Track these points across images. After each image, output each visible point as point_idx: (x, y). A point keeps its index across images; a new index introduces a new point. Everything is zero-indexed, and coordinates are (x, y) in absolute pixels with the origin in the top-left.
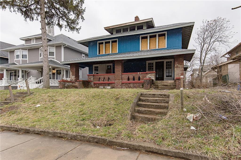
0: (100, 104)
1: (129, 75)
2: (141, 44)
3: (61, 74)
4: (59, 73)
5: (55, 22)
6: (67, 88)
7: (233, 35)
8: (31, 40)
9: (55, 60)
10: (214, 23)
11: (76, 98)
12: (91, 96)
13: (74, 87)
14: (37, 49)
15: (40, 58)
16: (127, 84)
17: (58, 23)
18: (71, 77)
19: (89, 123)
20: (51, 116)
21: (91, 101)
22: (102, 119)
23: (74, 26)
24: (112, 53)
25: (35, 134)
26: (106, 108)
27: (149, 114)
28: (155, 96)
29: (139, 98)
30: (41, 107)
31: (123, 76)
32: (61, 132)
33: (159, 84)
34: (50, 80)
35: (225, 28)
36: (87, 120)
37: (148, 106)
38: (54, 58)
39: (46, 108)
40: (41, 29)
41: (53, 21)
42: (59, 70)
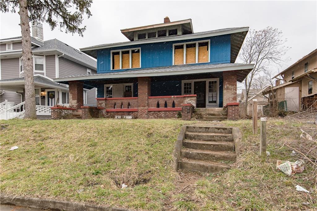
0: (123, 145)
1: (159, 99)
2: (174, 55)
3: (54, 97)
4: (51, 95)
5: (43, 16)
6: (65, 118)
7: (285, 51)
8: (5, 44)
9: (45, 77)
10: (263, 35)
11: (81, 135)
12: (106, 130)
13: (76, 117)
14: (15, 59)
15: (20, 73)
16: (156, 112)
17: (49, 19)
18: (71, 102)
19: (108, 180)
20: (37, 166)
21: (107, 139)
22: (131, 170)
23: (75, 24)
24: (132, 67)
25: (4, 204)
26: (134, 151)
27: (205, 159)
28: (209, 130)
29: (185, 134)
30: (20, 150)
31: (150, 101)
32: (56, 200)
33: (203, 113)
34: (36, 106)
35: (277, 42)
36: (104, 172)
37: (201, 147)
38: (43, 74)
39: (27, 151)
40: (20, 25)
41: (40, 15)
42: (52, 92)
